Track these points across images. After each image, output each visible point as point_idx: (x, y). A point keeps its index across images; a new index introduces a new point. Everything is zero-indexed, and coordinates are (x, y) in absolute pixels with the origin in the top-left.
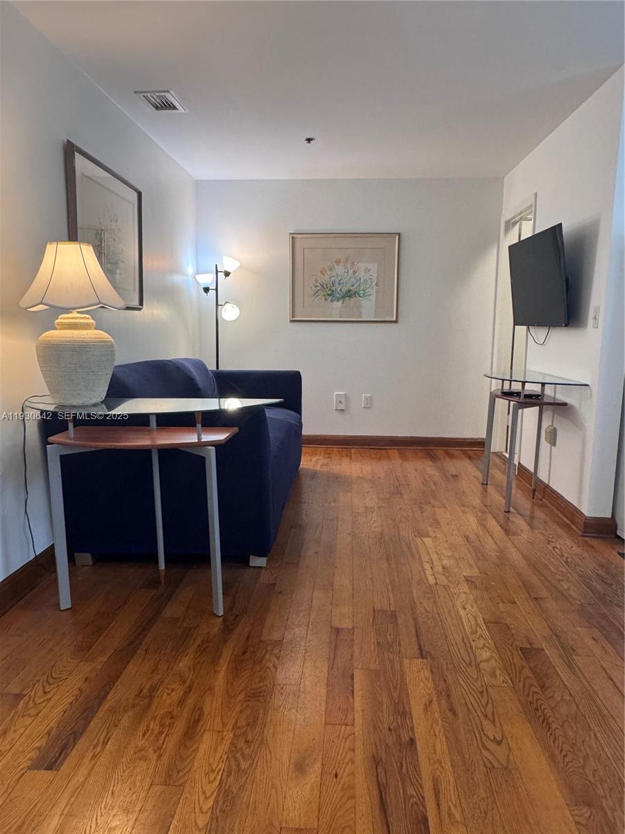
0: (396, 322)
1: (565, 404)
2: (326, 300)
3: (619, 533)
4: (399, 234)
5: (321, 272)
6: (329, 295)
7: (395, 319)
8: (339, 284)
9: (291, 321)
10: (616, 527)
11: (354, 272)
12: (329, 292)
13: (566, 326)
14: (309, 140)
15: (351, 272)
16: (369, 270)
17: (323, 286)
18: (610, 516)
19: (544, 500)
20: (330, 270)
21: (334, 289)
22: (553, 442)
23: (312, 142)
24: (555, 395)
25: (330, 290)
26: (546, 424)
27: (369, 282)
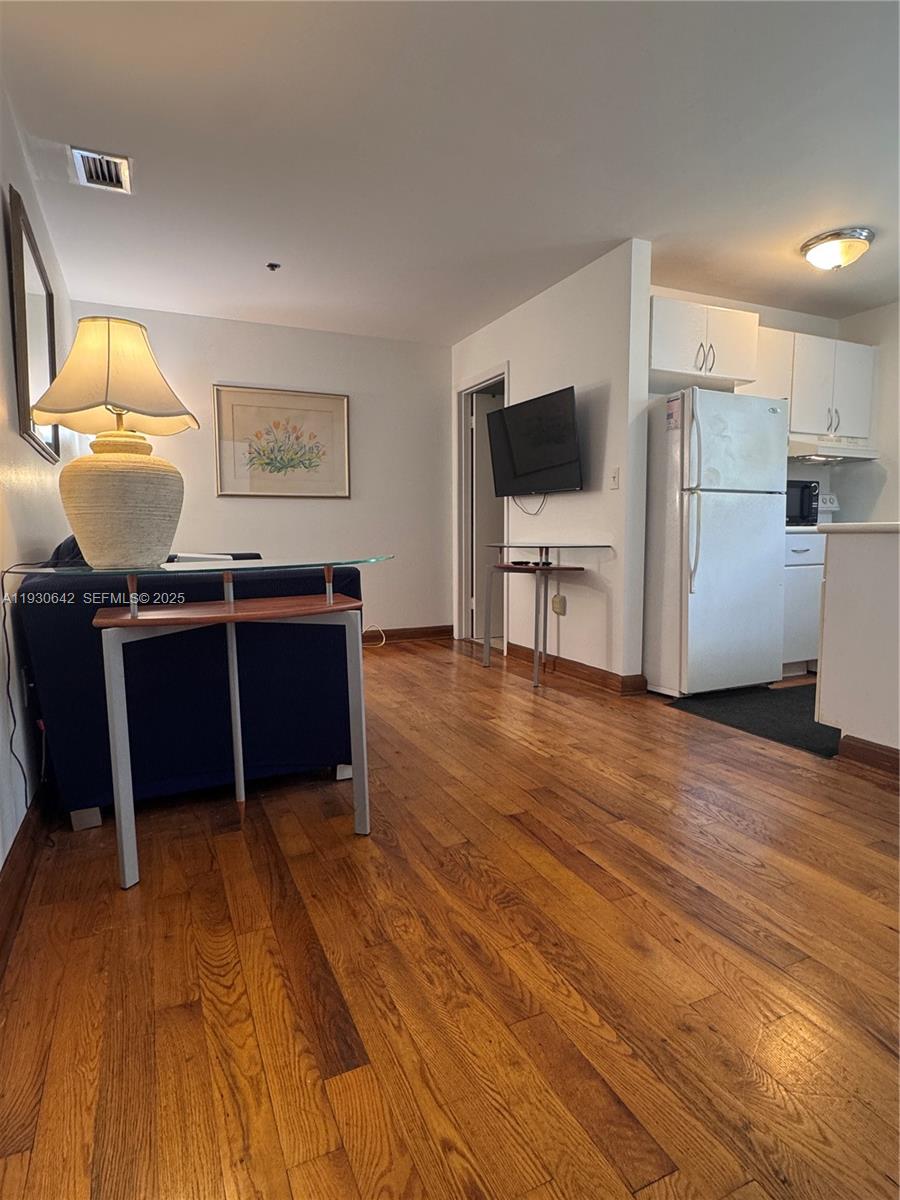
0: (349, 497)
1: (582, 569)
2: (263, 470)
3: (650, 688)
4: (348, 397)
5: (257, 436)
6: (267, 464)
7: (347, 494)
8: (279, 451)
9: (219, 496)
10: (645, 682)
11: (297, 438)
12: (267, 461)
13: (581, 489)
14: (273, 267)
15: (293, 438)
16: (315, 436)
17: (259, 454)
18: (640, 673)
19: (556, 673)
20: (267, 434)
21: (272, 456)
22: (562, 611)
23: (277, 269)
24: (559, 562)
25: (268, 458)
26: (552, 593)
27: (315, 451)
